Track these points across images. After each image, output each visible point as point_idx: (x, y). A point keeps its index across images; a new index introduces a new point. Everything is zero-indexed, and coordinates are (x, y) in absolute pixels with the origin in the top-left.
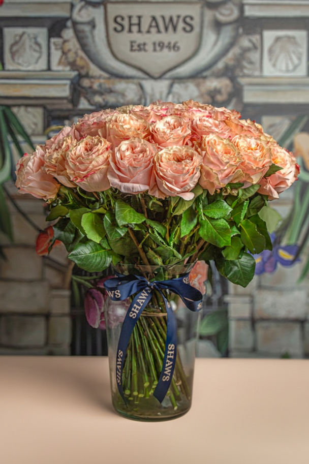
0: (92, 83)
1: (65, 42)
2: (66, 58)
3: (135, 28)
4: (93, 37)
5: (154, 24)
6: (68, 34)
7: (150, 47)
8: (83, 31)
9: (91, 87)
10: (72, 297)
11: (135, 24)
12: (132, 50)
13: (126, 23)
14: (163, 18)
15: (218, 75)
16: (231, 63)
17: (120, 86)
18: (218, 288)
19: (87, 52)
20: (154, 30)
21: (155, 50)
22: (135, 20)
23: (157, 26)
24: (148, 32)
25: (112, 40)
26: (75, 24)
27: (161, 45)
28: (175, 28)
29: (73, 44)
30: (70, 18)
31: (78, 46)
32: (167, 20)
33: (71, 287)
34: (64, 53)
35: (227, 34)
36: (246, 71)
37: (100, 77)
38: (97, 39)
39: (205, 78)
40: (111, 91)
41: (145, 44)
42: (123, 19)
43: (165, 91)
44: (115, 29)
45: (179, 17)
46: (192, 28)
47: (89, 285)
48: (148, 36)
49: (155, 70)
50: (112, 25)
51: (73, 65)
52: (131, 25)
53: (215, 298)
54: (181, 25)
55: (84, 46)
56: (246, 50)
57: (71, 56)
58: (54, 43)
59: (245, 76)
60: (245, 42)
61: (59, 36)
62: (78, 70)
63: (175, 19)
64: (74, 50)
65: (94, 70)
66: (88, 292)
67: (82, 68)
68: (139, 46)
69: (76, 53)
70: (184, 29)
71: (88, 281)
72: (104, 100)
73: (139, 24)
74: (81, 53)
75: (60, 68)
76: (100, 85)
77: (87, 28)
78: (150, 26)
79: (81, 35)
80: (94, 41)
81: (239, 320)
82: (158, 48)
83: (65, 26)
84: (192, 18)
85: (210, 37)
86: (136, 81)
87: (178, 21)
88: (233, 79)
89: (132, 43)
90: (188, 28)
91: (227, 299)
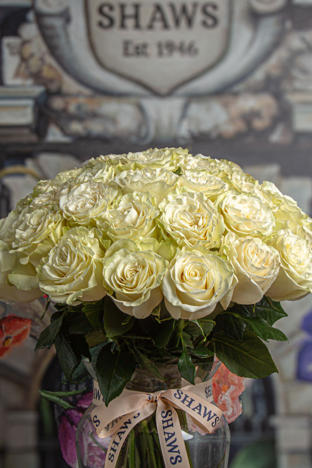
0: (67, 104)
1: (25, 43)
2: (27, 67)
3: (130, 23)
4: (67, 35)
5: (158, 16)
6: (30, 30)
7: (153, 50)
8: (52, 27)
9: (65, 110)
10: (40, 424)
11: (129, 17)
12: (126, 53)
13: (116, 15)
14: (172, 7)
15: (256, 91)
16: (275, 72)
17: (109, 107)
18: (262, 407)
19: (59, 59)
20: (158, 25)
21: (160, 54)
22: (130, 11)
23: (163, 19)
24: (150, 27)
25: (97, 41)
26: (39, 16)
27: (171, 47)
28: (190, 22)
29: (37, 47)
30: (32, 7)
31: (44, 48)
32: (178, 9)
33: (38, 408)
34: (24, 60)
35: (268, 29)
36: (298, 85)
37: (78, 95)
38: (73, 39)
39: (236, 94)
40: (94, 115)
41: (145, 46)
42: (111, 8)
43: (177, 114)
44: (101, 24)
45: (195, 5)
46: (215, 21)
47: (66, 405)
48: (150, 33)
49: (162, 83)
50: (95, 17)
51: (37, 77)
52: (124, 17)
53: (256, 421)
54: (199, 17)
55: (53, 49)
56: (296, 54)
57: (34, 64)
58: (9, 45)
59: (296, 91)
60: (295, 41)
61: (15, 33)
62: (44, 84)
63: (190, 9)
64: (38, 55)
65: (70, 85)
66: (65, 415)
67: (51, 81)
68: (137, 48)
69: (42, 59)
70: (204, 24)
71: (64, 398)
72: (85, 128)
73: (136, 16)
74: (50, 60)
75: (18, 82)
76: (79, 107)
77: (58, 23)
78: (153, 19)
79: (49, 32)
80: (69, 42)
81: (294, 452)
82: (165, 51)
83: (24, 20)
84: (215, 7)
85: (243, 34)
86: (133, 100)
87: (194, 12)
88: (278, 96)
89: (126, 44)
90: (210, 22)
91: (276, 421)
